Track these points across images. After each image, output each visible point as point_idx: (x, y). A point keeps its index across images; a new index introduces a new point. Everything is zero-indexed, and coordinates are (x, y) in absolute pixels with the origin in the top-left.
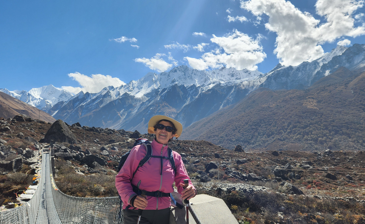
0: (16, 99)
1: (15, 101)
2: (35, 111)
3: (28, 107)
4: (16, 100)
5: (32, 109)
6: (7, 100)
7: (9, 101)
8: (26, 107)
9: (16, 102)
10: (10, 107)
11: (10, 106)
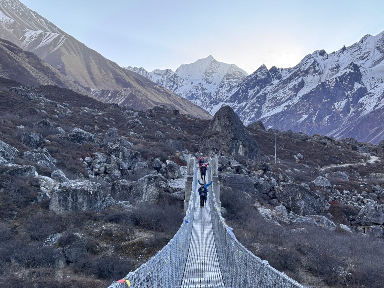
0: (157, 85)
1: (155, 89)
2: (186, 106)
3: (175, 98)
4: (157, 87)
5: (180, 103)
6: (144, 87)
7: (146, 89)
8: (171, 99)
9: (157, 90)
10: (149, 99)
11: (149, 97)
